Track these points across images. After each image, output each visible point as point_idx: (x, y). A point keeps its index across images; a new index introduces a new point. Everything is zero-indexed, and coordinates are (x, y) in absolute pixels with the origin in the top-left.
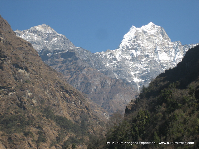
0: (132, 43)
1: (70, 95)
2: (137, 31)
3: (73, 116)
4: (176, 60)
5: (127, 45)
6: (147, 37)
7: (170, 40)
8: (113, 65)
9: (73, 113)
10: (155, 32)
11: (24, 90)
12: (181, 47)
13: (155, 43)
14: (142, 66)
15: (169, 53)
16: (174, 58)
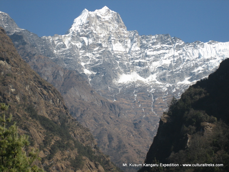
0: (83, 28)
1: (48, 92)
2: (89, 16)
3: (52, 116)
4: (131, 51)
5: (78, 31)
6: (100, 23)
7: (126, 28)
8: (61, 52)
9: (51, 112)
10: (110, 18)
11: (7, 85)
12: (137, 37)
13: (109, 30)
14: (94, 57)
15: (124, 43)
16: (130, 49)
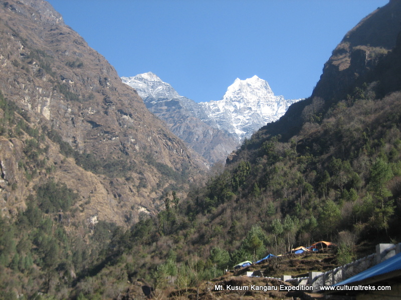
0: (235, 95)
1: (172, 143)
2: (241, 84)
3: (175, 164)
4: (278, 114)
5: (231, 97)
6: (250, 90)
7: (273, 94)
8: (216, 115)
9: (174, 160)
10: (259, 86)
11: (127, 136)
12: (283, 101)
13: (258, 96)
14: (244, 119)
15: (272, 106)
